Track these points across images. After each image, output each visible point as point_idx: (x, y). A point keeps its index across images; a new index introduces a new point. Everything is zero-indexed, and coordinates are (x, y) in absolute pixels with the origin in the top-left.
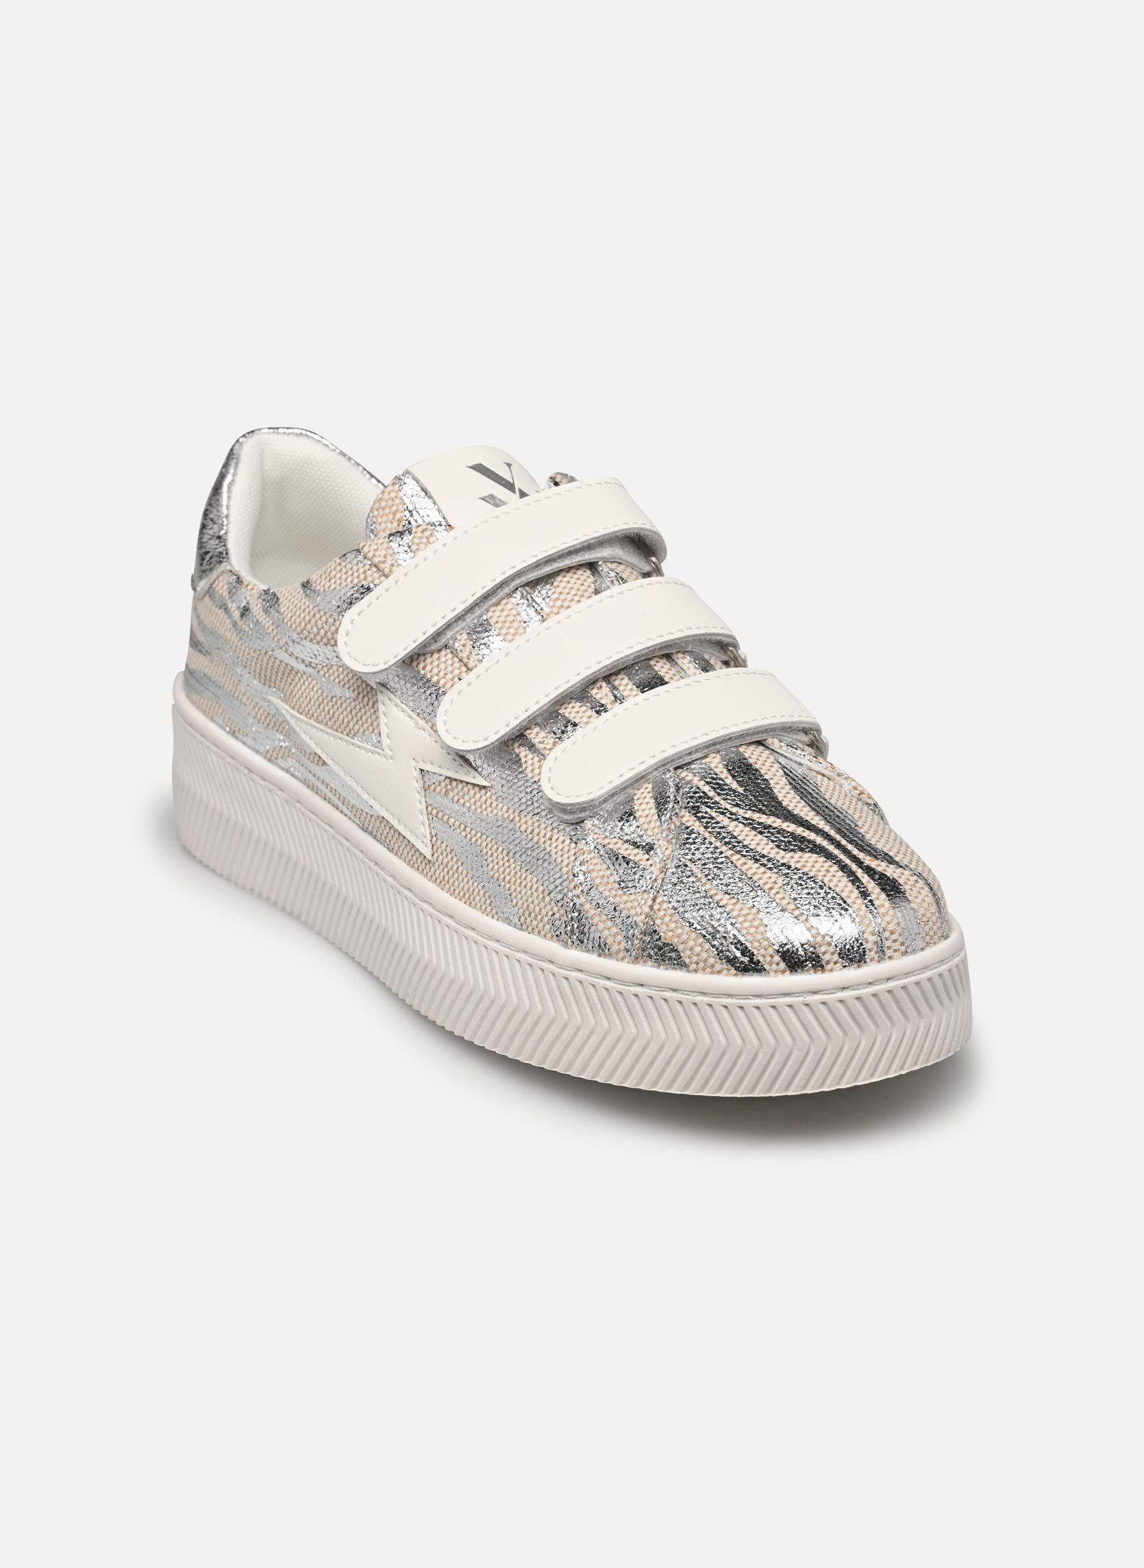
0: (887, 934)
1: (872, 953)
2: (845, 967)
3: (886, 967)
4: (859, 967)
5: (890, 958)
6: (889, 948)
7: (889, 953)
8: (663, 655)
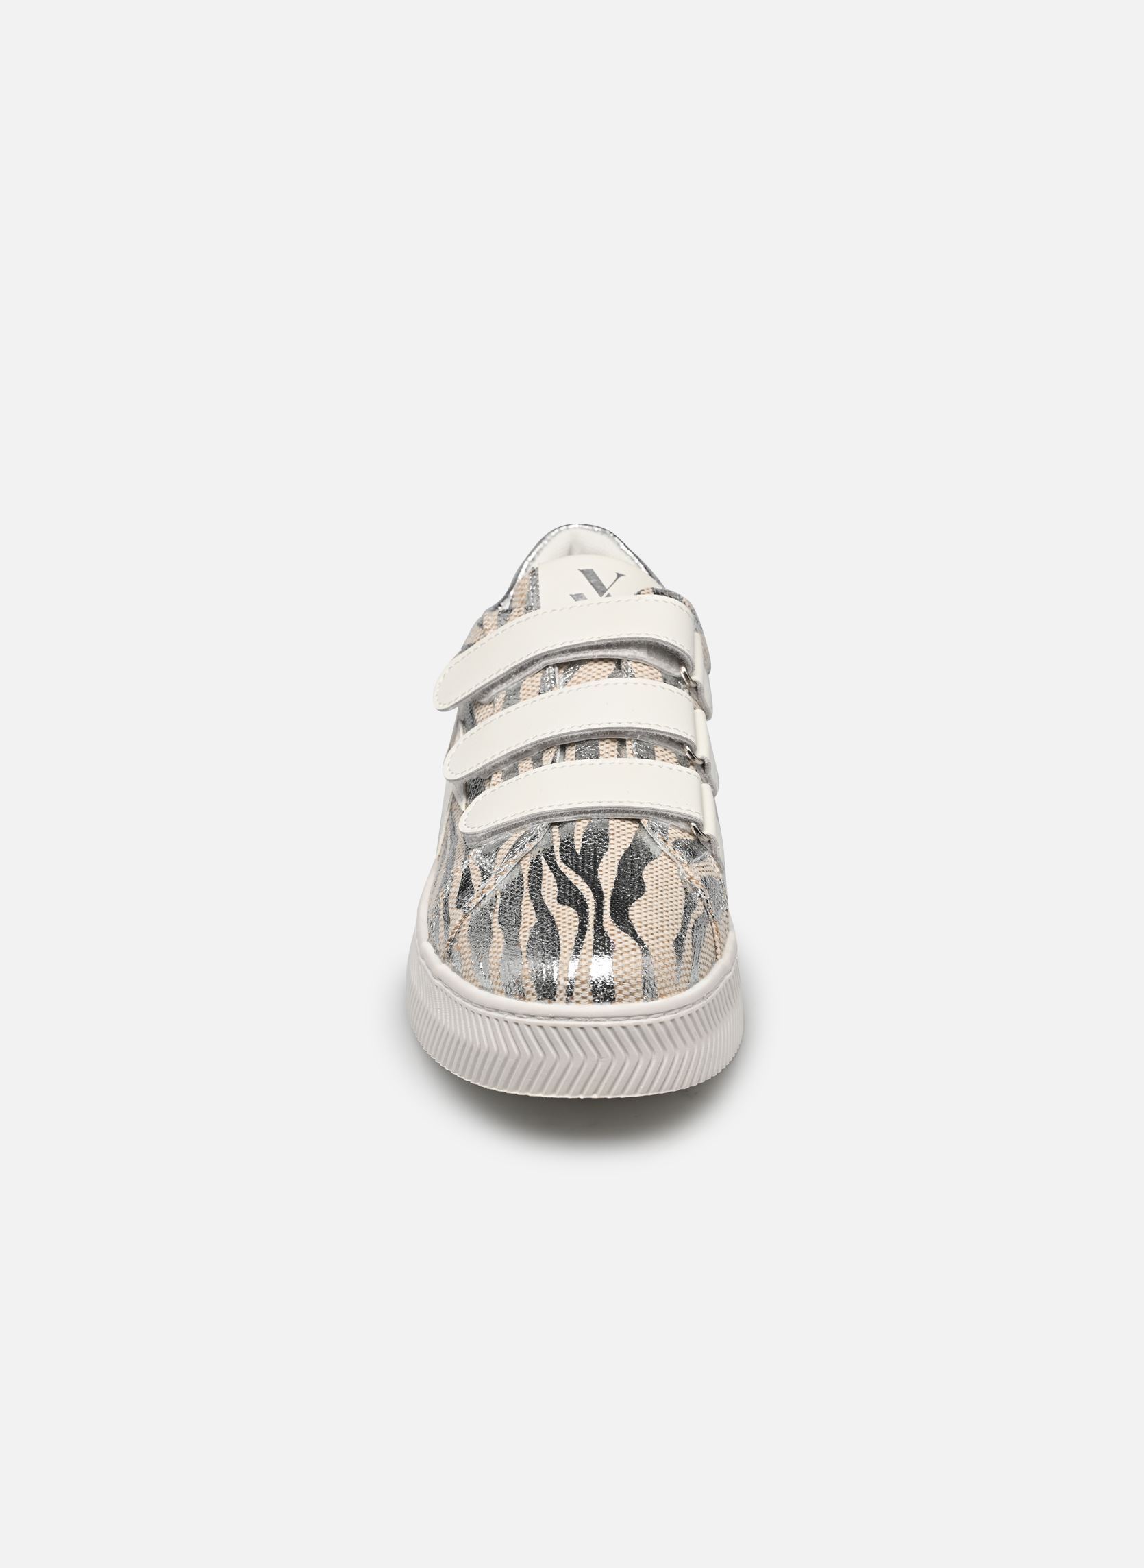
0: (577, 982)
1: (562, 994)
2: (539, 999)
3: (572, 1008)
4: (550, 1002)
5: (578, 1002)
6: (577, 994)
7: (577, 998)
8: (618, 740)
